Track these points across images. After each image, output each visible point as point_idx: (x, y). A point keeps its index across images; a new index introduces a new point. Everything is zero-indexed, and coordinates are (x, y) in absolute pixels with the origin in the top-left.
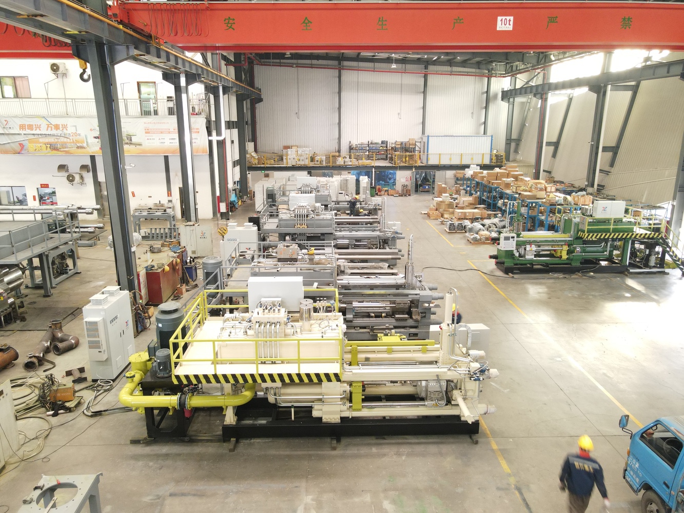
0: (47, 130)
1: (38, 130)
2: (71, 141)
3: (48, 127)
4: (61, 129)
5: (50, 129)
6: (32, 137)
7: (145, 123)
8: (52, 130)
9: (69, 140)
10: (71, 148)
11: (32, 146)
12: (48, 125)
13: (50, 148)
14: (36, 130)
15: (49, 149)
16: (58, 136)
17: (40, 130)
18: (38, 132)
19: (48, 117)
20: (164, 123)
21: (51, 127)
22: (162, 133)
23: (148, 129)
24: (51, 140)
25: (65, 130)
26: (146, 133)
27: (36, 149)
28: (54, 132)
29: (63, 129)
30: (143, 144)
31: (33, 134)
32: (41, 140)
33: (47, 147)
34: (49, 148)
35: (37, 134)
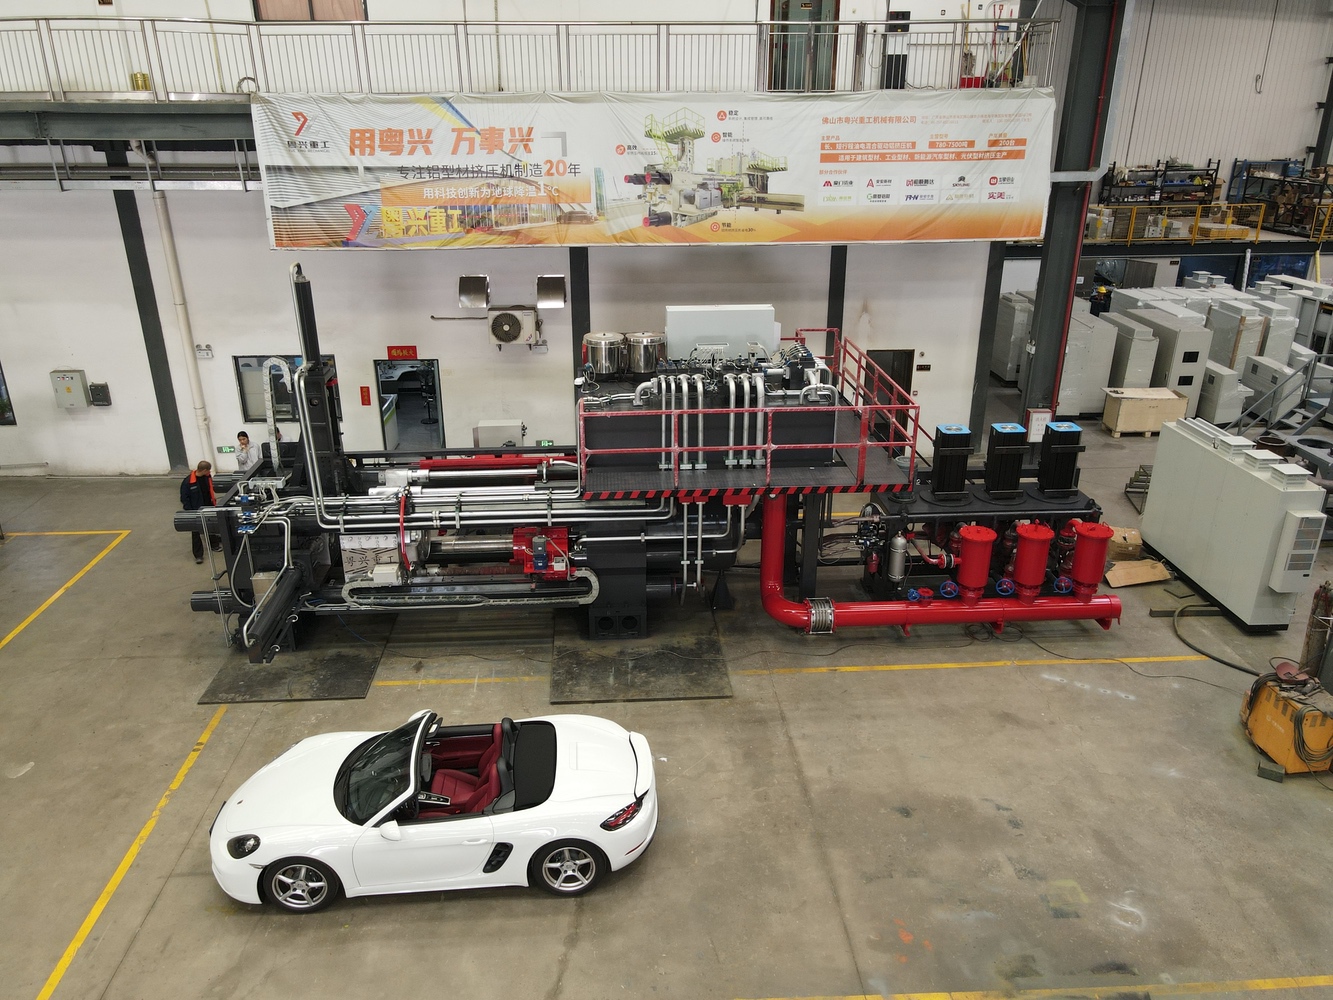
0: (455, 152)
1: (420, 150)
2: (542, 193)
3: (459, 139)
4: (507, 147)
5: (464, 146)
6: (393, 180)
7: (826, 120)
8: (471, 151)
9: (531, 191)
10: (536, 220)
11: (394, 216)
12: (459, 131)
13: (461, 222)
14: (412, 152)
15: (456, 227)
16: (493, 174)
17: (428, 152)
18: (420, 159)
19: (461, 100)
20: (899, 119)
21: (471, 141)
22: (883, 158)
23: (833, 146)
24: (468, 191)
25: (520, 153)
26: (825, 158)
27: (408, 229)
28: (481, 159)
29: (514, 149)
30: (806, 203)
31: (402, 170)
32: (429, 192)
33: (449, 218)
34: (456, 223)
35: (414, 169)
